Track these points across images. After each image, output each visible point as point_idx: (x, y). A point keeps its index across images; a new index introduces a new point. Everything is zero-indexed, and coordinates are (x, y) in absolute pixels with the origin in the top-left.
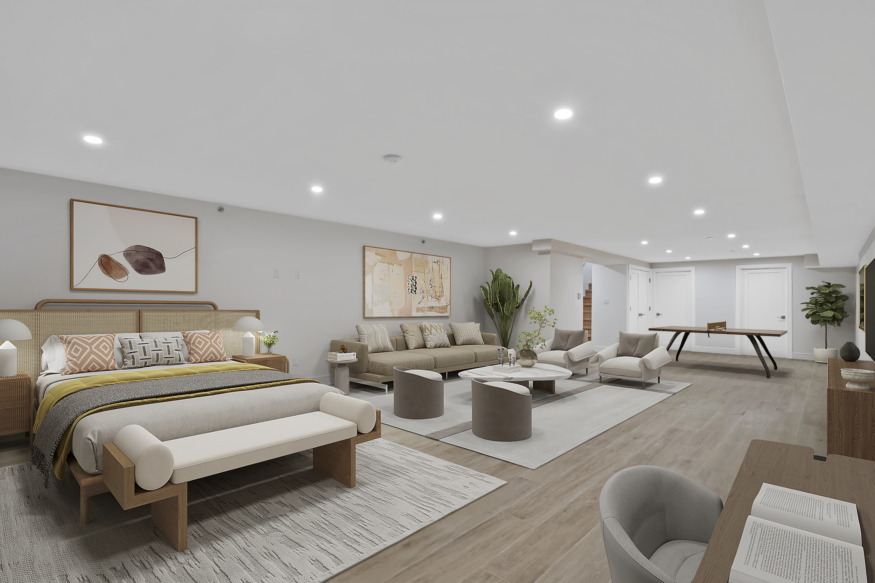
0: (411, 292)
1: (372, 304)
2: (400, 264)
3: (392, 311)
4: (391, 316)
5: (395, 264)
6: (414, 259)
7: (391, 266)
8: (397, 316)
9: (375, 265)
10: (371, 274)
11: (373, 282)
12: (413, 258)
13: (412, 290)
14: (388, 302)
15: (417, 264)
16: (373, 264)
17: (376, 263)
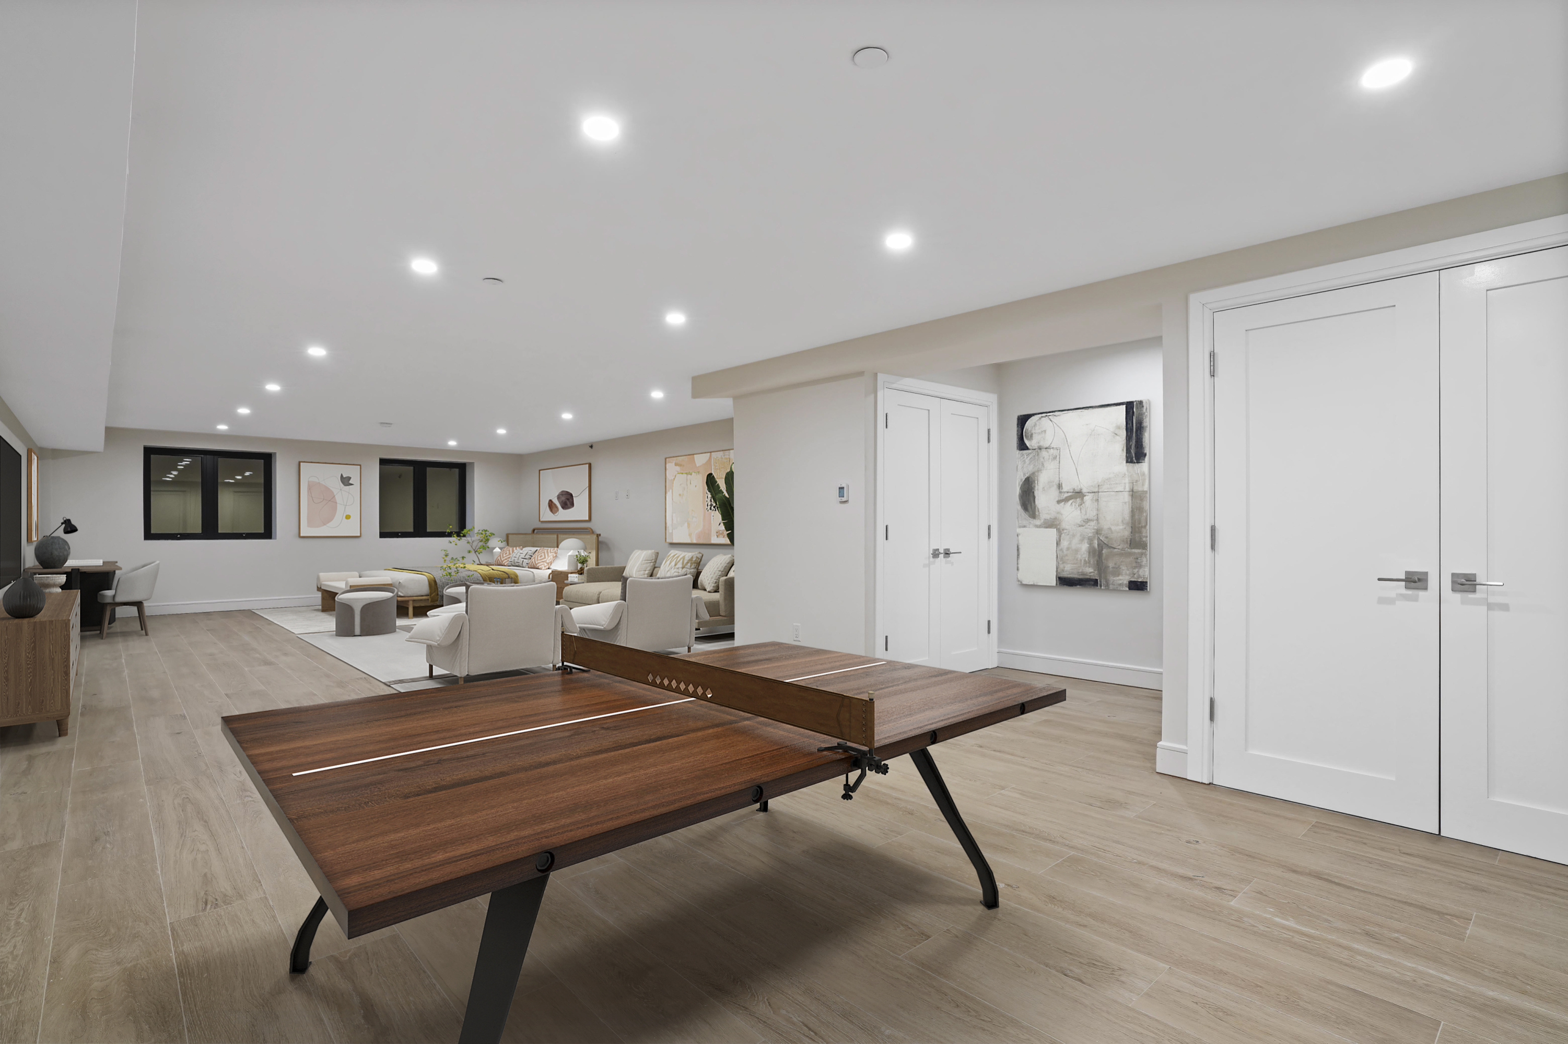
0: (711, 509)
1: (672, 526)
2: (699, 472)
3: (690, 535)
4: (689, 541)
5: (693, 473)
6: (714, 460)
7: (689, 476)
8: (695, 541)
9: (674, 479)
10: (671, 491)
11: (673, 499)
12: (712, 460)
13: (711, 505)
14: (686, 524)
15: (717, 467)
16: (672, 478)
17: (675, 476)
